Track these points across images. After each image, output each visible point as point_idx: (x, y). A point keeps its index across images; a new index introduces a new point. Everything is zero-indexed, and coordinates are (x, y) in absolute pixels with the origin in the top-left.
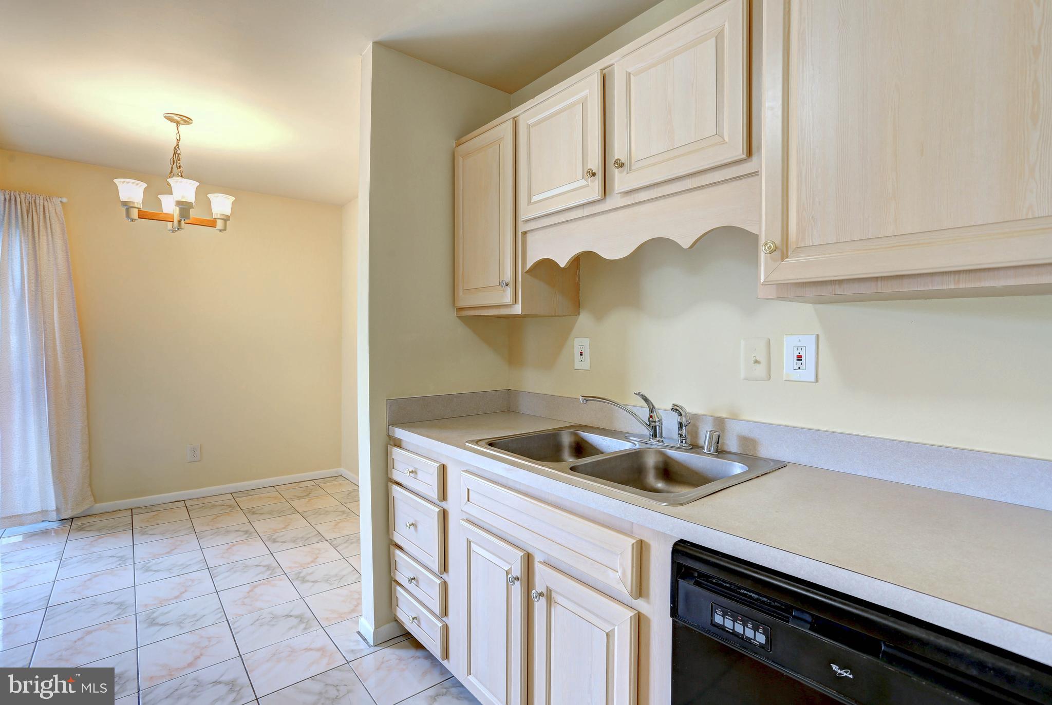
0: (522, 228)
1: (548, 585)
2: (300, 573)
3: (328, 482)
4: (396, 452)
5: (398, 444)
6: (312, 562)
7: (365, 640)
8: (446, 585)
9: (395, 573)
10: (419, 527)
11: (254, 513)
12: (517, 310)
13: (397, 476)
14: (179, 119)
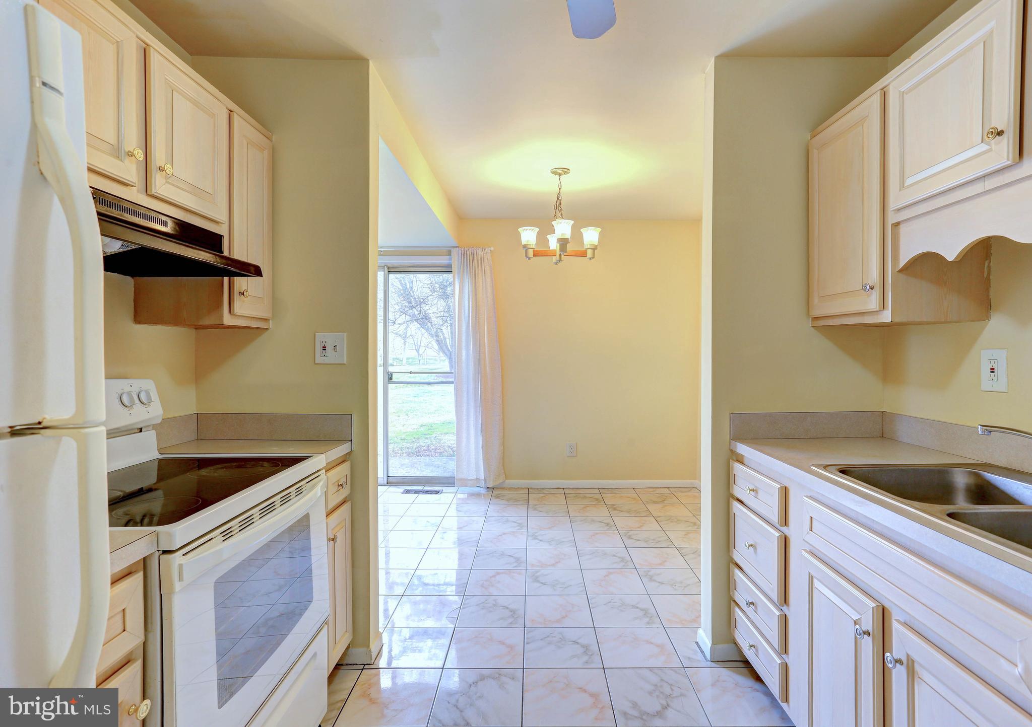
0: (891, 219)
1: (910, 653)
2: (649, 571)
3: (682, 492)
4: (737, 468)
5: (740, 460)
6: (660, 564)
7: (702, 652)
8: (786, 619)
9: (733, 593)
10: (759, 550)
11: (615, 509)
12: (886, 317)
13: (738, 492)
14: (561, 172)
